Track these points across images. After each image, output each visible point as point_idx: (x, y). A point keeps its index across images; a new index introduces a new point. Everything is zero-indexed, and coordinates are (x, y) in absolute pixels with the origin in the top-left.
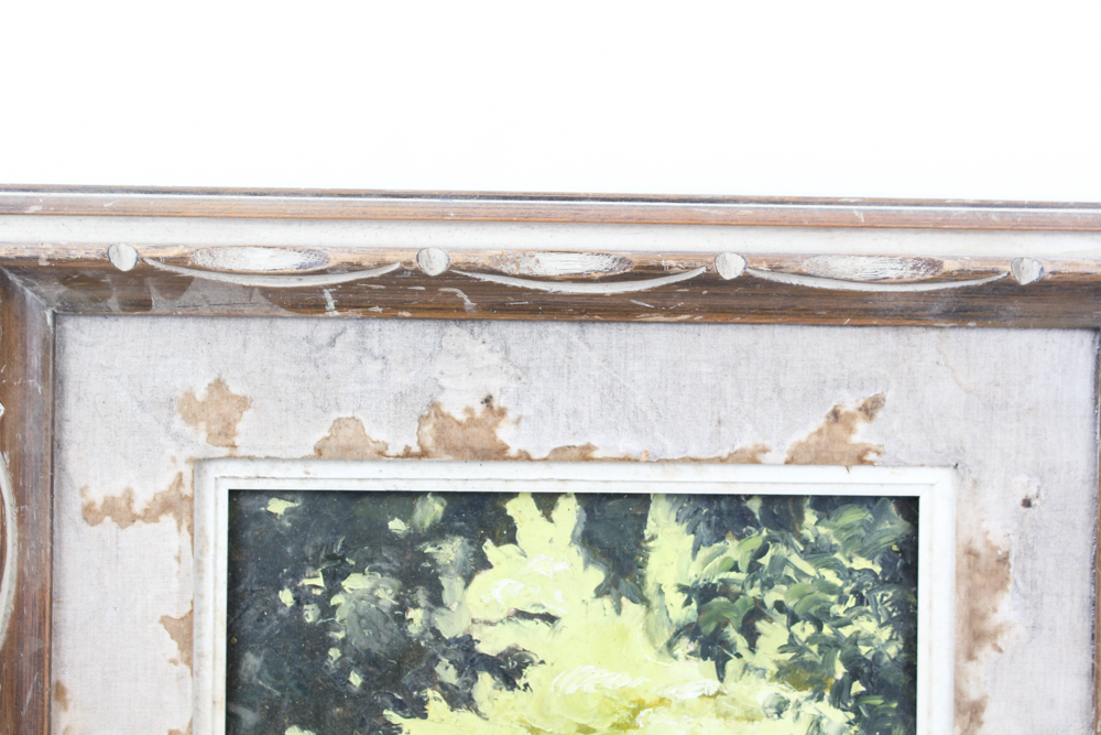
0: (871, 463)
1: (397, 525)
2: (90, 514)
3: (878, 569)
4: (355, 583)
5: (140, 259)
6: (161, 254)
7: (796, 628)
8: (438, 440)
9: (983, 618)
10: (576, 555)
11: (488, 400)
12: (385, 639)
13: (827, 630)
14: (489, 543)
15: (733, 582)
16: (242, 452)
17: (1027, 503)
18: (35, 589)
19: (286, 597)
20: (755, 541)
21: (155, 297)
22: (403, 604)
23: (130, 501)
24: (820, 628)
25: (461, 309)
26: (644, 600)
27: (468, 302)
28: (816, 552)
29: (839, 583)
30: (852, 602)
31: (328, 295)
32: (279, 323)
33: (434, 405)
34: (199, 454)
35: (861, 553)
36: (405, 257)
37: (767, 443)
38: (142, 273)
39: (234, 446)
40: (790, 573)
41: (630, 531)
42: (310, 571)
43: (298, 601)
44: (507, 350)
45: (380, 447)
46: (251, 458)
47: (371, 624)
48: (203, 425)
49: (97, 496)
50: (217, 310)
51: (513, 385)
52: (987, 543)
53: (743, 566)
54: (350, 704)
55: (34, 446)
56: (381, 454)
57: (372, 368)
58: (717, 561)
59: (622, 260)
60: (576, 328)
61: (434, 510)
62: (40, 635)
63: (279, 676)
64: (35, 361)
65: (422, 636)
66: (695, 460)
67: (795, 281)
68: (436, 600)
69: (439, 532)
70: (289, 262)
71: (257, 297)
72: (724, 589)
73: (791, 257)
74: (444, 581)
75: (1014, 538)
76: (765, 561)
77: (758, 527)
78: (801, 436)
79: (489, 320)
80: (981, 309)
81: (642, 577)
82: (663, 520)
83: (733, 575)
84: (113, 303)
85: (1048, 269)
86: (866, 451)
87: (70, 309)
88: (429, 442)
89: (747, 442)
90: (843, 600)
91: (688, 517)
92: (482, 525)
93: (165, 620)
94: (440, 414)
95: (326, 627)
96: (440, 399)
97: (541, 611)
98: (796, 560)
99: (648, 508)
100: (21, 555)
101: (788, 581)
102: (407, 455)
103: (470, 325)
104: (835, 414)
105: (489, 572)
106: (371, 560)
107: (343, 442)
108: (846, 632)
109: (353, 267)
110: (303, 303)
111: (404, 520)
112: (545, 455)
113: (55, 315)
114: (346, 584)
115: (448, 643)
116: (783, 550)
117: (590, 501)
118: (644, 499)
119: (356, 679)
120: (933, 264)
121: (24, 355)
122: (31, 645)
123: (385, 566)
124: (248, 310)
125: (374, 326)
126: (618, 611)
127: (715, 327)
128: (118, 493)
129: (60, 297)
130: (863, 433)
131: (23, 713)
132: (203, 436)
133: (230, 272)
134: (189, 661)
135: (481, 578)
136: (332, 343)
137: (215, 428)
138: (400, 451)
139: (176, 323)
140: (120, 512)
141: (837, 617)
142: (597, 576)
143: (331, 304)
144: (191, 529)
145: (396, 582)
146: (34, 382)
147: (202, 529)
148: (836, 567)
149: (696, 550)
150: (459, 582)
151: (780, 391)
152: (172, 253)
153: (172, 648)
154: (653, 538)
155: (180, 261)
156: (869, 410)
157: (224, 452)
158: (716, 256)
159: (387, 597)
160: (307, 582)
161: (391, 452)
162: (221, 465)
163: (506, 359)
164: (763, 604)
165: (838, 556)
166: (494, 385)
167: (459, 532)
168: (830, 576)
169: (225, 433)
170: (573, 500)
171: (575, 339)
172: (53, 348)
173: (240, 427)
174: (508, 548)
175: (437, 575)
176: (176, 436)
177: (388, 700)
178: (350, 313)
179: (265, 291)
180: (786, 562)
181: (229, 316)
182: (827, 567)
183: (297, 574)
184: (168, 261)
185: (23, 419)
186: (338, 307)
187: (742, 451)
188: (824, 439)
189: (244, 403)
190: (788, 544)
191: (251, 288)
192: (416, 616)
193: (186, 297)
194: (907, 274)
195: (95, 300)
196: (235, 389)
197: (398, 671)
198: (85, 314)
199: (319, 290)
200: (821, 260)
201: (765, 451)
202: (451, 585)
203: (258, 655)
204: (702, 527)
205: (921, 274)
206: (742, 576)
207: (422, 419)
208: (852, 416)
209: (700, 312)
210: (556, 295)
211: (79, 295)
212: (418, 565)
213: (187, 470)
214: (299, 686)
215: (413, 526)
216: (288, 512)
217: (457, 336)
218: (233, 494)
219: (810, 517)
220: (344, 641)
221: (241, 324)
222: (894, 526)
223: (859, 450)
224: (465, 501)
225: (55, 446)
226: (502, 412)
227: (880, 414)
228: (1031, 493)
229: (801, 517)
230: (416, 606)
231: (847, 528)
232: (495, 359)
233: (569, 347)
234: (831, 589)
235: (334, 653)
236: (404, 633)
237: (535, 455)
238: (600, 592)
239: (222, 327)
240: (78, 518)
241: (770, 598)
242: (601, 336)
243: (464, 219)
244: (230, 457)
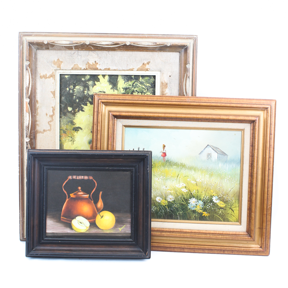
0: (149, 71)
1: (83, 79)
2: (41, 77)
3: (150, 86)
4: (77, 87)
5: (48, 42)
6: (50, 41)
7: (139, 94)
8: (88, 67)
9: (164, 92)
10: (108, 83)
11: (95, 62)
12: (81, 95)
13: (143, 94)
14: (96, 82)
15: (130, 87)
16: (61, 69)
17: (170, 76)
18: (34, 87)
19: (68, 89)
20: (133, 82)
21: (50, 48)
22: (84, 90)
23: (46, 75)
24: (142, 94)
25: (91, 49)
26: (117, 90)
27: (92, 48)
28: (141, 83)
29: (145, 88)
30: (146, 90)
31: (73, 47)
32: (67, 51)
33: (88, 62)
34: (56, 69)
35: (148, 83)
36: (84, 42)
37: (134, 68)
38: (48, 44)
39: (60, 68)
40: (138, 86)
41: (115, 80)
42: (71, 85)
43: (69, 90)
44: (98, 55)
45: (81, 68)
46: (63, 70)
47: (80, 93)
48: (56, 65)
49: (42, 75)
50: (58, 49)
51: (99, 59)
52: (165, 82)
53: (131, 85)
54: (76, 104)
55: (33, 68)
56: (81, 69)
57: (79, 57)
58: (128, 84)
59: (113, 42)
60: (107, 52)
61: (88, 77)
62: (35, 93)
63: (67, 100)
64: (34, 56)
65: (86, 95)
66: (124, 70)
67: (137, 45)
68: (89, 90)
69: (89, 80)
70: (68, 43)
71: (64, 47)
72: (129, 88)
73: (136, 42)
74: (90, 87)
75: (168, 81)
76: (134, 84)
77: (133, 80)
78: (139, 67)
79: (96, 50)
80: (163, 49)
81: (117, 86)
82: (120, 79)
83: (130, 86)
84: (44, 48)
85: (171, 44)
86: (148, 69)
87: (38, 49)
88: (87, 67)
89: (131, 68)
90: (145, 90)
91: (124, 78)
92: (95, 79)
93: (51, 92)
94: (89, 64)
95: (73, 93)
96: (89, 61)
97: (103, 91)
98: (139, 84)
99: (118, 77)
100: (32, 82)
101: (138, 87)
102: (84, 69)
103: (93, 51)
104: (143, 64)
105: (96, 86)
106: (79, 84)
107: (75, 67)
108: (146, 94)
109: (77, 43)
110: (70, 48)
111: (84, 79)
112: (103, 69)
113: (36, 50)
114: (76, 87)
115: (90, 95)
116: (137, 83)
117: (110, 76)
118: (117, 76)
119: (77, 100)
120: (156, 43)
121: (32, 55)
122: (33, 95)
123: (81, 85)
124: (62, 49)
125: (80, 51)
126: (114, 91)
127: (127, 52)
128: (45, 74)
129: (37, 47)
130: (147, 67)
131: (33, 104)
132: (56, 66)
133: (60, 44)
134: (54, 97)
135: (95, 87)
136: (74, 54)
137: (58, 65)
138: (83, 69)
139: (52, 51)
140: (45, 77)
141: (144, 92)
142: (111, 86)
143: (74, 48)
144: (55, 79)
145: (83, 87)
146: (33, 59)
147: (56, 79)
148: (144, 85)
149: (125, 83)
150: (92, 87)
151: (136, 61)
152: (52, 41)
153: (52, 96)
154: (119, 81)
155: (53, 42)
156: (148, 63)
157: (59, 69)
158: (126, 42)
159: (82, 89)
160: (71, 87)
161: (82, 69)
162: (59, 70)
163: (98, 56)
164: (134, 90)
165: (145, 84)
166: (96, 60)
167: (92, 80)
168: (143, 87)
169: (59, 66)
170: (108, 76)
171: (107, 53)
172: (36, 54)
173: (61, 65)
174: (99, 82)
175: (89, 86)
176: (53, 67)
177: (82, 103)
178: (76, 49)
179: (65, 46)
180: (137, 84)
181: (60, 50)
182: (143, 85)
183: (69, 86)
184: (52, 42)
185: (32, 64)
186: (75, 49)
187: (131, 69)
188: (142, 67)
189: (62, 62)
190: (138, 82)
191: (63, 46)
192: (86, 92)
193: (54, 47)
194: (152, 44)
195: (41, 48)
196: (61, 60)
197: (83, 99)
198: (40, 50)
199: (72, 46)
200: (140, 42)
201: (134, 69)
202: (91, 87)
203: (64, 97)
204: (126, 80)
205: (154, 44)
206: (131, 86)
207: (86, 64)
208: (146, 64)
209: (124, 50)
210: (104, 47)
211: (39, 47)
212: (86, 85)
213: (54, 71)
214: (70, 101)
215: (85, 79)
216: (68, 77)
217: (91, 53)
218: (60, 75)
219: (141, 78)
220: (76, 95)
221: (61, 51)
222: (152, 80)
223: (147, 69)
224: (93, 76)
225: (36, 68)
226: (97, 63)
227: (150, 64)
228: (171, 75)
229: (139, 78)
230: (86, 90)
231: (146, 80)
232: (96, 56)
233: (107, 54)
234: (143, 88)
235: (74, 97)
236: (84, 94)
237: (102, 69)
238: (111, 89)
239: (59, 51)
240: (39, 78)
241: (135, 90)
242: (111, 53)
243: (92, 37)
244: (60, 69)
